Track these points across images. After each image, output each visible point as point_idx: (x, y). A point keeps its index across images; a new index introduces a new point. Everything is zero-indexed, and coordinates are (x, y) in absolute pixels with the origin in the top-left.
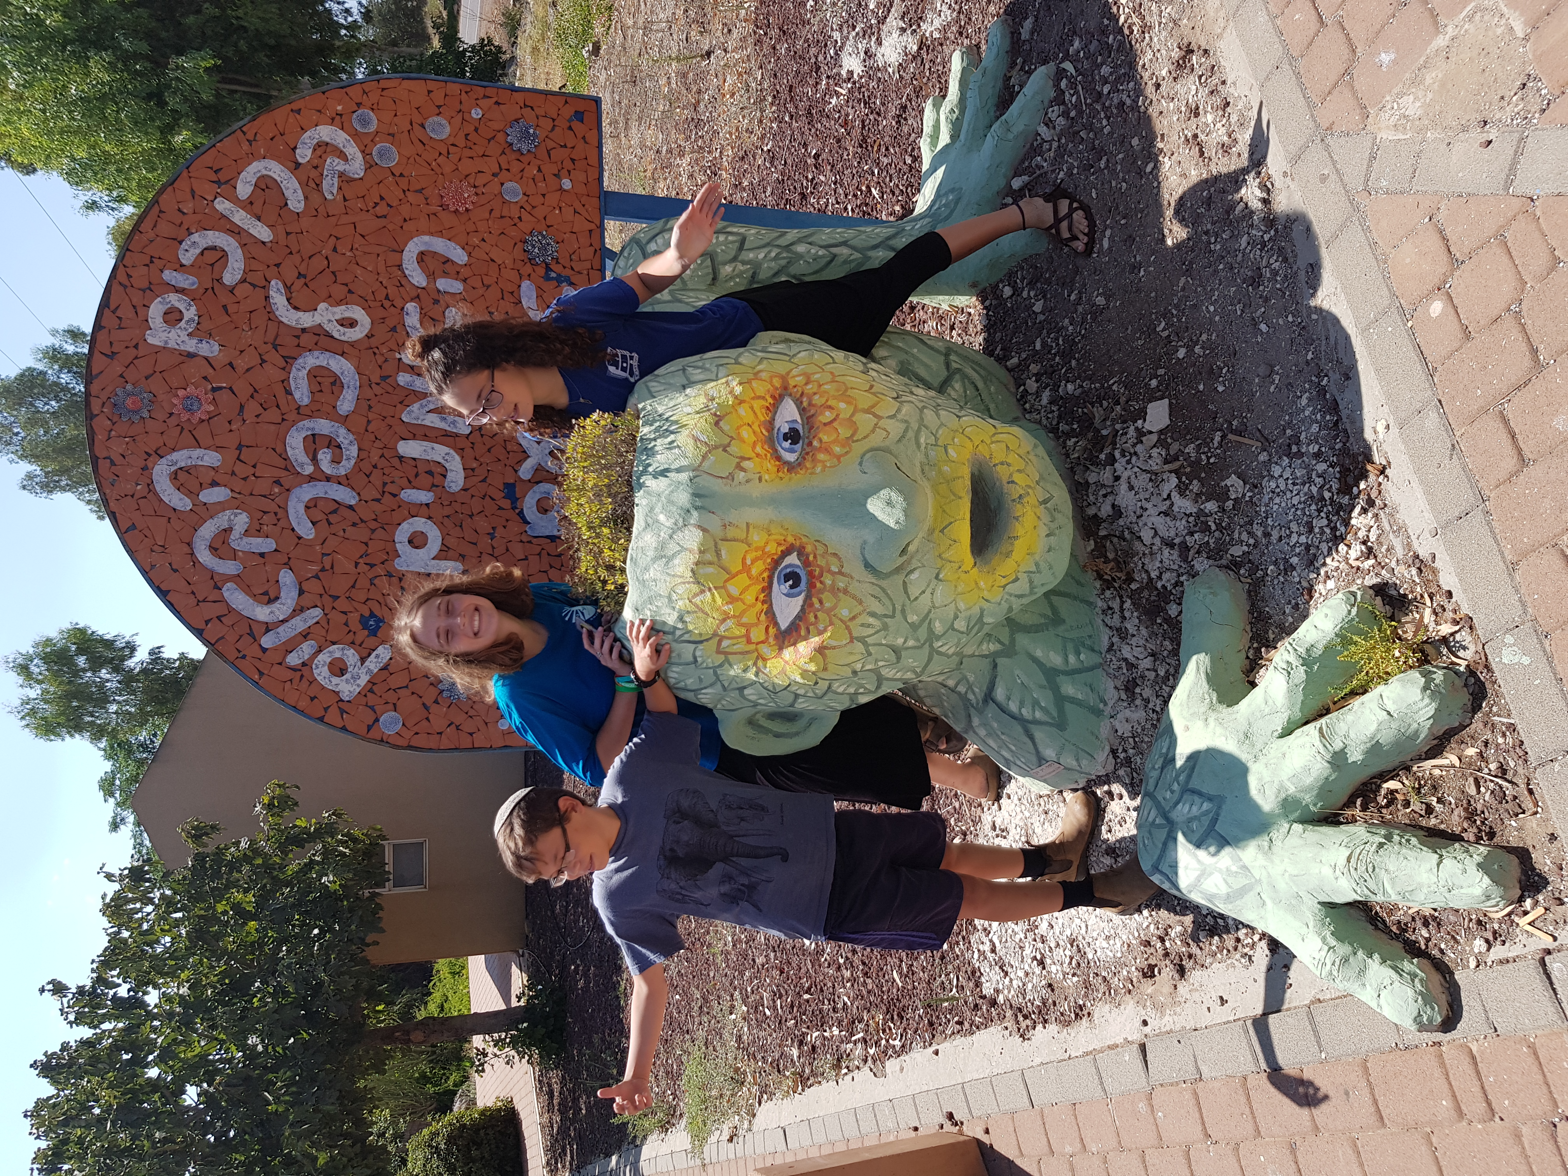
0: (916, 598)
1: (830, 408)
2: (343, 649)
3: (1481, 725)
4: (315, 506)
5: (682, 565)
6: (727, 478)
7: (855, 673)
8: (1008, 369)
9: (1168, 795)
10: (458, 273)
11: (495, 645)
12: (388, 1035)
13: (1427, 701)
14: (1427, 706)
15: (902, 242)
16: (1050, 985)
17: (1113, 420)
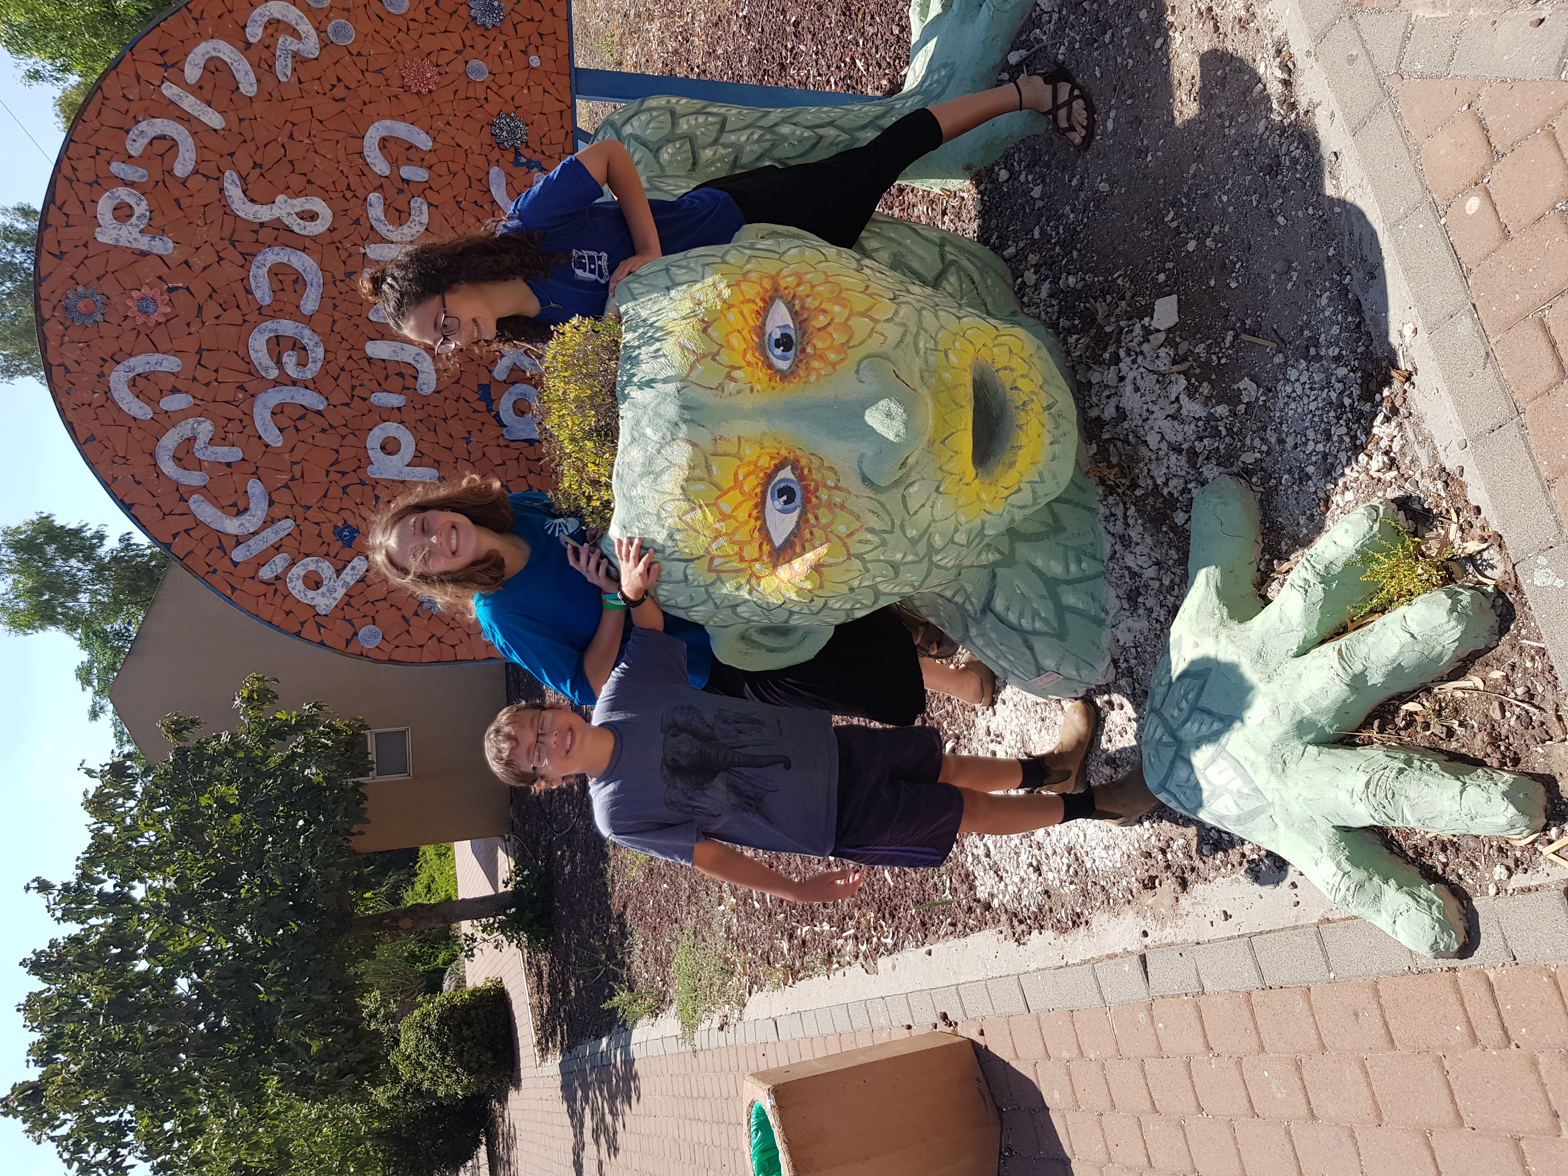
0: (916, 512)
1: (824, 311)
2: (317, 561)
3: (1508, 648)
4: (282, 412)
5: (672, 482)
6: (717, 389)
7: (852, 590)
8: (1004, 259)
9: (1176, 713)
10: (423, 159)
11: (474, 563)
12: (377, 922)
13: (1453, 623)
14: (1453, 628)
15: (889, 121)
16: (1046, 892)
17: (1117, 316)
